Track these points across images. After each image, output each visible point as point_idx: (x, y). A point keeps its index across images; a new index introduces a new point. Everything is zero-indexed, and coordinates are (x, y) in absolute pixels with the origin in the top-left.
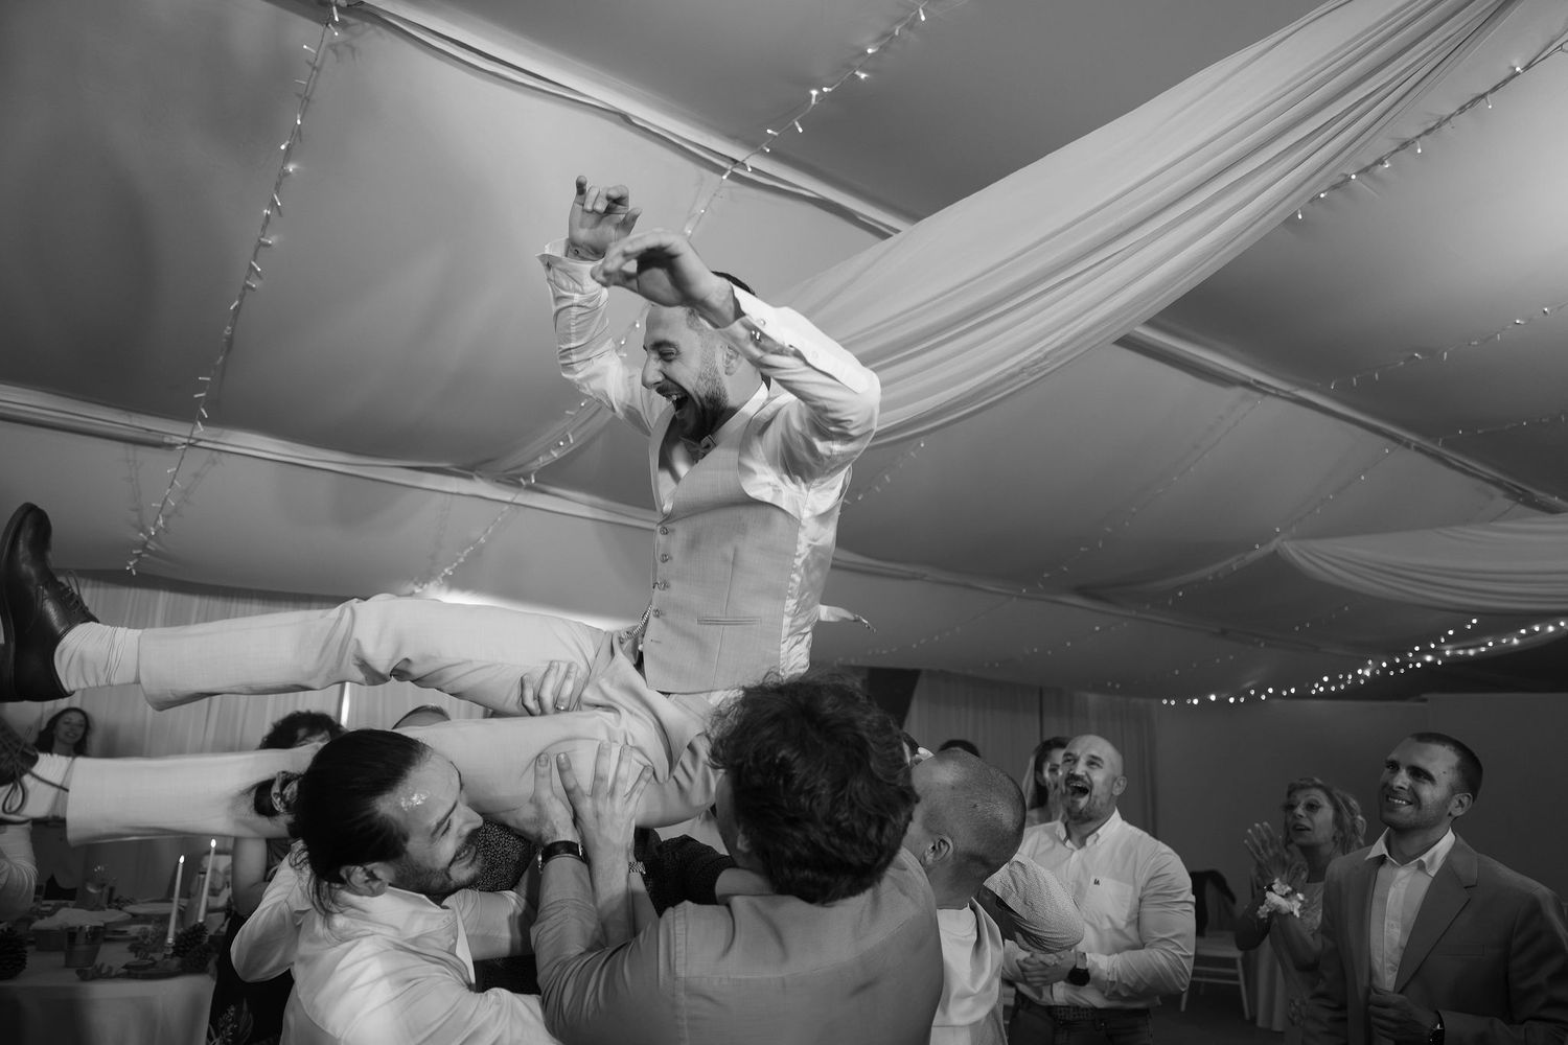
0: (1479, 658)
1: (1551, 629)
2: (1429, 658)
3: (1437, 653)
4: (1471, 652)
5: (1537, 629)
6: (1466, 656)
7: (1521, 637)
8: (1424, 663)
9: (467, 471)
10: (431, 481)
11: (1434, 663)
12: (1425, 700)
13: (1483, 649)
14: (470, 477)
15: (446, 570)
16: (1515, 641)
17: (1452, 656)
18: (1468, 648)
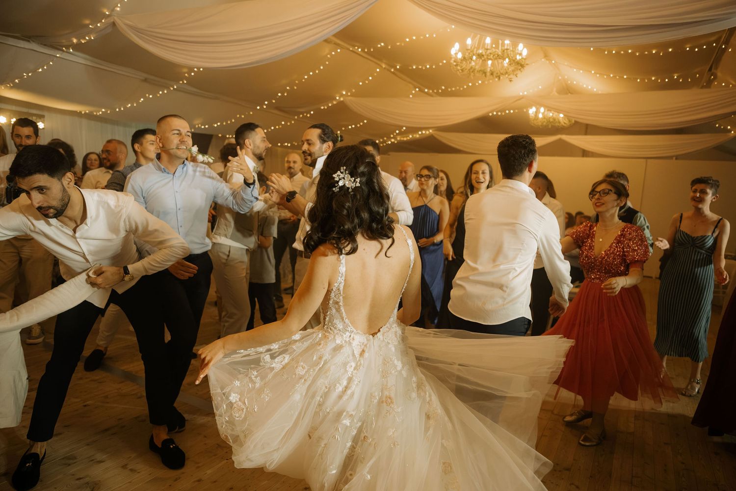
0: (407, 140)
1: (427, 132)
2: (393, 140)
3: (394, 138)
4: (405, 139)
5: (424, 132)
6: (403, 140)
8: (392, 142)
9: (28, 38)
10: (11, 41)
11: (394, 142)
12: (389, 155)
13: (408, 138)
14: (29, 41)
15: (16, 81)
16: (418, 136)
17: (400, 140)
18: (404, 137)
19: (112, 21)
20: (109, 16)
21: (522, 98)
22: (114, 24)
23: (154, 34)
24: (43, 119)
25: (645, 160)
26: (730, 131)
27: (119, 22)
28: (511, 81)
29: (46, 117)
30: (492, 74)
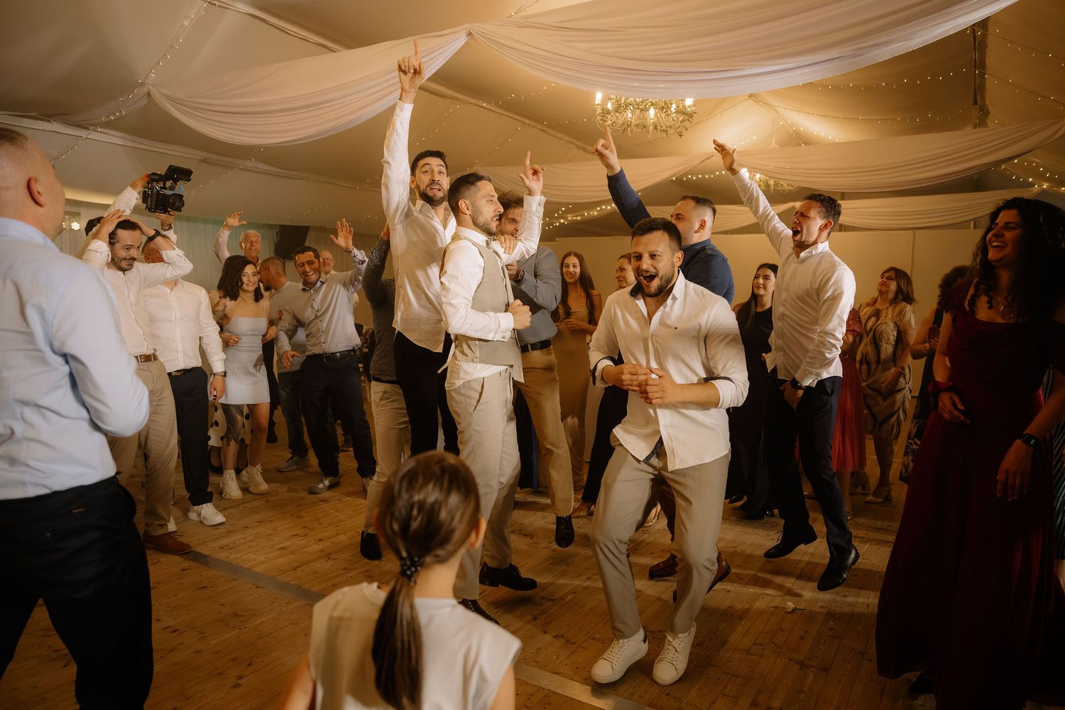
0: (582, 221)
1: (609, 207)
2: (562, 221)
3: (565, 218)
4: (579, 218)
5: (604, 207)
6: (576, 220)
7: (598, 211)
8: (560, 223)
9: (47, 117)
11: (564, 223)
13: (583, 217)
14: (49, 121)
16: (596, 213)
17: (571, 220)
18: (576, 216)
19: (146, 90)
20: (142, 84)
21: (713, 156)
22: (149, 94)
23: (198, 105)
24: (78, 218)
25: (910, 231)
26: (1032, 185)
27: (154, 91)
28: (680, 135)
29: (82, 214)
30: (656, 128)
